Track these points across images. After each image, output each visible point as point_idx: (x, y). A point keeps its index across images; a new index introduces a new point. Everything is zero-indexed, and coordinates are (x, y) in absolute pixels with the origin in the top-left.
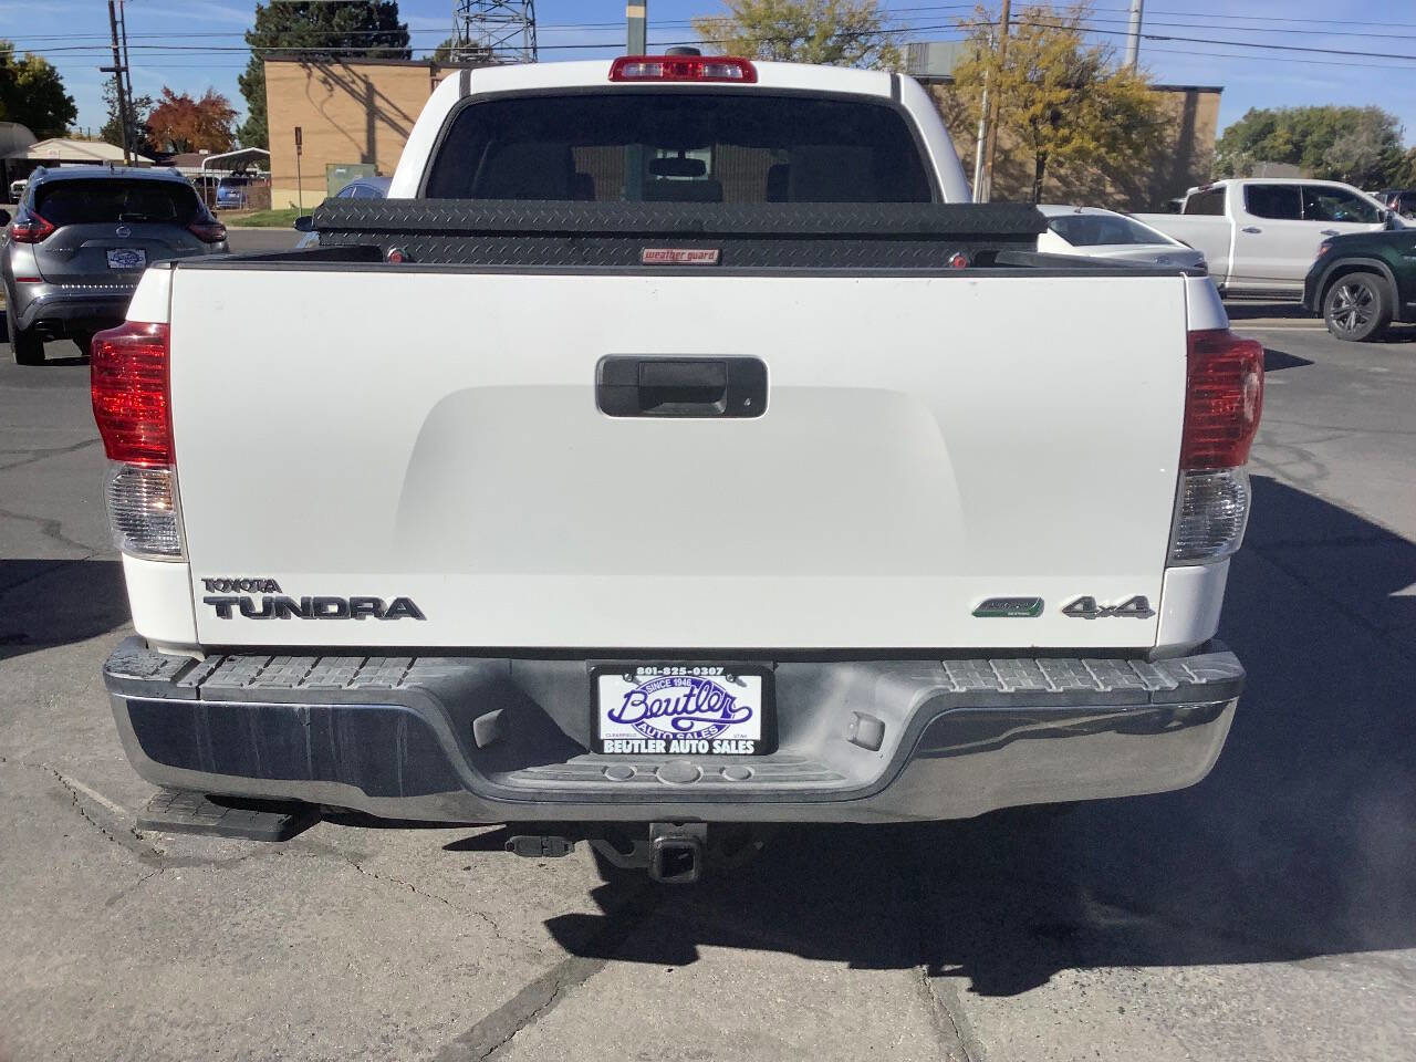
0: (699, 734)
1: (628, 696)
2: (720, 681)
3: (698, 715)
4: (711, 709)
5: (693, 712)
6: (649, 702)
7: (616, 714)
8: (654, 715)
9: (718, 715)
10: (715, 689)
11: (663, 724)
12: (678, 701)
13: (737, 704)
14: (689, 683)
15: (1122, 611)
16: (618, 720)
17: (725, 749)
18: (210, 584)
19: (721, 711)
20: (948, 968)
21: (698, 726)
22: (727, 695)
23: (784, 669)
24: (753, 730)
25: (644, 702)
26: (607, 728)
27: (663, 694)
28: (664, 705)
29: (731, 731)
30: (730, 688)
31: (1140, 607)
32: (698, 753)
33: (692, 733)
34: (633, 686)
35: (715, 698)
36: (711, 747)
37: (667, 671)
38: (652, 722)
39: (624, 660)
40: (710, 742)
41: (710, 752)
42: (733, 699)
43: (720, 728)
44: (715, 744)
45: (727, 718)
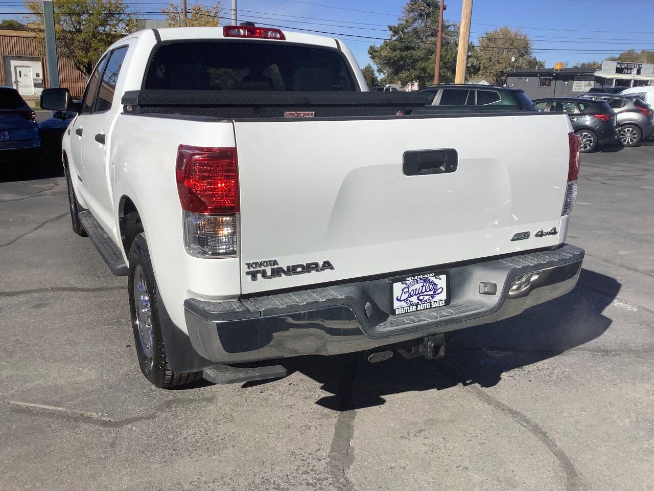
0: (426, 301)
1: (403, 290)
2: (433, 279)
3: (426, 293)
4: (430, 290)
5: (424, 292)
6: (410, 291)
7: (399, 298)
8: (412, 296)
9: (431, 293)
10: (432, 282)
11: (414, 299)
12: (419, 289)
13: (438, 287)
14: (422, 281)
15: (550, 233)
16: (399, 300)
17: (436, 305)
18: (249, 265)
19: (433, 291)
20: (468, 382)
21: (426, 298)
22: (435, 284)
23: (453, 271)
24: (443, 296)
25: (408, 291)
26: (396, 304)
27: (414, 288)
28: (415, 291)
29: (437, 298)
30: (436, 281)
31: (554, 232)
32: (427, 308)
33: (424, 301)
34: (405, 286)
35: (431, 286)
36: (431, 305)
37: (416, 277)
38: (410, 299)
39: (400, 276)
40: (430, 303)
41: (431, 308)
42: (437, 285)
43: (433, 297)
44: (432, 304)
45: (435, 293)
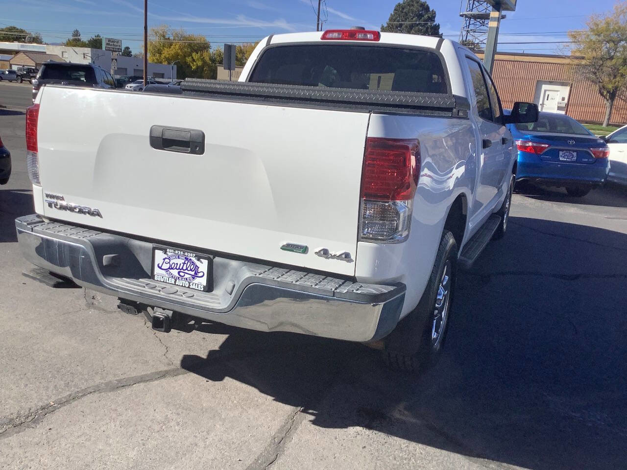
0: (186, 279)
3: (186, 271)
5: (185, 270)
11: (175, 272)
12: (180, 264)
13: (200, 270)
14: (183, 258)
15: (339, 257)
16: (160, 268)
17: (194, 287)
18: (47, 196)
19: (194, 272)
20: (311, 411)
21: (187, 276)
22: (196, 266)
23: (217, 260)
24: (203, 281)
25: (169, 263)
26: (157, 271)
27: (175, 261)
28: (176, 265)
29: (197, 280)
30: (198, 263)
31: (347, 257)
32: (185, 287)
33: (184, 278)
34: (165, 256)
35: (192, 266)
36: (189, 285)
37: (177, 252)
38: (171, 271)
39: (164, 245)
40: (189, 283)
41: (189, 287)
43: (193, 278)
44: (191, 284)
45: (196, 275)
